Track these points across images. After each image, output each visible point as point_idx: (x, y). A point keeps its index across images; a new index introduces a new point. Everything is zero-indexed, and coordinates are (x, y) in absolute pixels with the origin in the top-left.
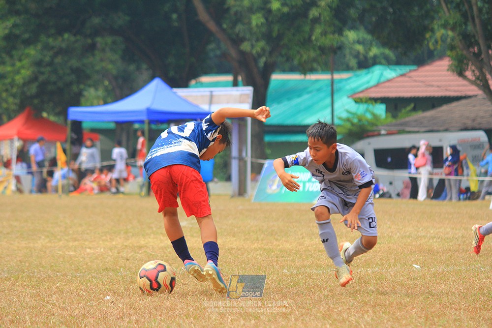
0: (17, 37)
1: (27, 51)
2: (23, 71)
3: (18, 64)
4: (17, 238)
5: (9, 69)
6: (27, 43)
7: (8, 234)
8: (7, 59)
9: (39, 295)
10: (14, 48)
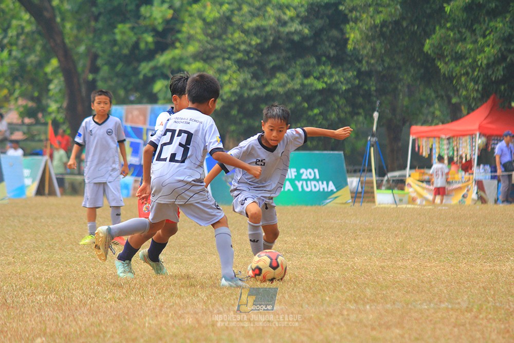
0: (480, 6)
1: (492, 24)
2: (487, 49)
3: (481, 41)
4: (479, 258)
5: (470, 46)
6: (494, 14)
7: (468, 253)
8: (468, 34)
9: (508, 331)
10: (476, 20)
